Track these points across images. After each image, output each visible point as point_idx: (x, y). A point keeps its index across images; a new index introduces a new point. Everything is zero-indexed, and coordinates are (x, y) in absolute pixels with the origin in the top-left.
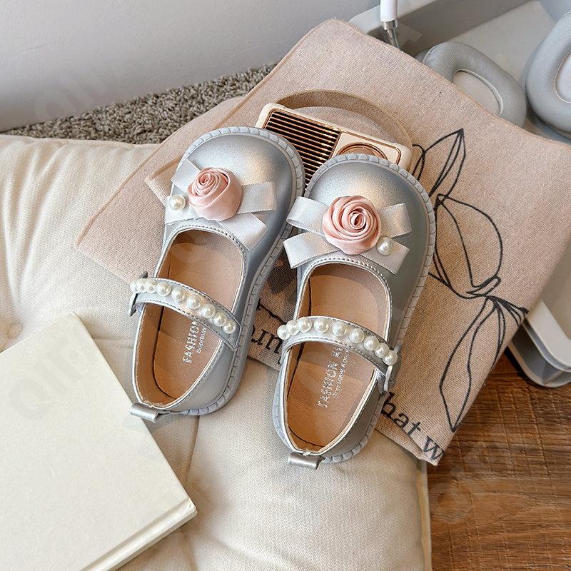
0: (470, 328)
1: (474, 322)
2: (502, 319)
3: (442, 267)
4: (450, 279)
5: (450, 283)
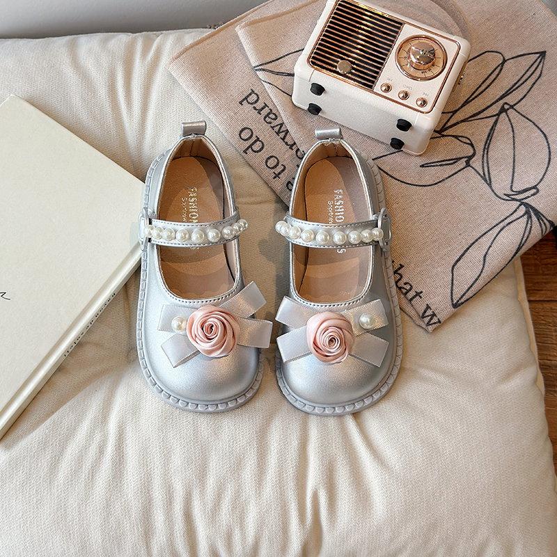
0: (497, 225)
1: (503, 221)
2: (529, 225)
3: (488, 168)
4: (492, 180)
5: (491, 182)
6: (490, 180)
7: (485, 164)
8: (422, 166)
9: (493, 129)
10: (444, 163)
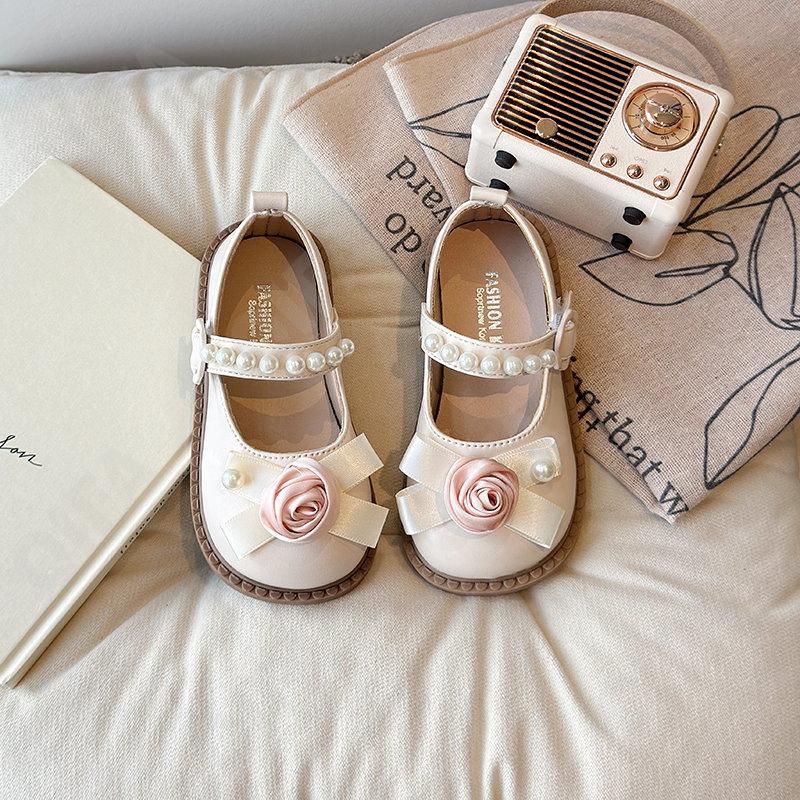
3: (757, 279)
4: (763, 297)
5: (761, 302)
6: (760, 298)
7: (753, 275)
8: (657, 276)
9: (763, 221)
10: (690, 272)
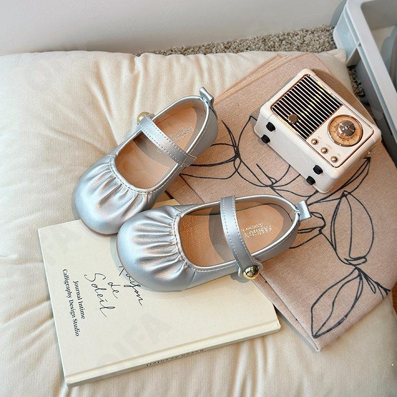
0: (340, 282)
2: (361, 284)
3: (334, 235)
5: (336, 247)
7: (333, 233)
9: (337, 208)
10: (304, 231)
